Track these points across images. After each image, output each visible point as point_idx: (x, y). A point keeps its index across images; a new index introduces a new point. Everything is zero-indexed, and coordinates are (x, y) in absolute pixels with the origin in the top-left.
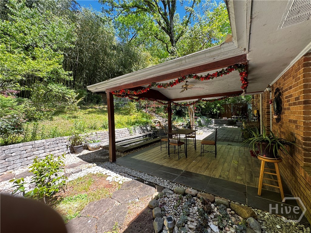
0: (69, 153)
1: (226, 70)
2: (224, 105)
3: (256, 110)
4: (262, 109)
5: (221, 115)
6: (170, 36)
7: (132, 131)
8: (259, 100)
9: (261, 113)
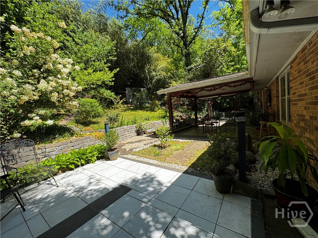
0: (136, 136)
1: (244, 83)
3: (260, 102)
4: (264, 101)
5: (230, 109)
6: (183, 40)
7: (164, 123)
8: (262, 95)
9: (263, 104)
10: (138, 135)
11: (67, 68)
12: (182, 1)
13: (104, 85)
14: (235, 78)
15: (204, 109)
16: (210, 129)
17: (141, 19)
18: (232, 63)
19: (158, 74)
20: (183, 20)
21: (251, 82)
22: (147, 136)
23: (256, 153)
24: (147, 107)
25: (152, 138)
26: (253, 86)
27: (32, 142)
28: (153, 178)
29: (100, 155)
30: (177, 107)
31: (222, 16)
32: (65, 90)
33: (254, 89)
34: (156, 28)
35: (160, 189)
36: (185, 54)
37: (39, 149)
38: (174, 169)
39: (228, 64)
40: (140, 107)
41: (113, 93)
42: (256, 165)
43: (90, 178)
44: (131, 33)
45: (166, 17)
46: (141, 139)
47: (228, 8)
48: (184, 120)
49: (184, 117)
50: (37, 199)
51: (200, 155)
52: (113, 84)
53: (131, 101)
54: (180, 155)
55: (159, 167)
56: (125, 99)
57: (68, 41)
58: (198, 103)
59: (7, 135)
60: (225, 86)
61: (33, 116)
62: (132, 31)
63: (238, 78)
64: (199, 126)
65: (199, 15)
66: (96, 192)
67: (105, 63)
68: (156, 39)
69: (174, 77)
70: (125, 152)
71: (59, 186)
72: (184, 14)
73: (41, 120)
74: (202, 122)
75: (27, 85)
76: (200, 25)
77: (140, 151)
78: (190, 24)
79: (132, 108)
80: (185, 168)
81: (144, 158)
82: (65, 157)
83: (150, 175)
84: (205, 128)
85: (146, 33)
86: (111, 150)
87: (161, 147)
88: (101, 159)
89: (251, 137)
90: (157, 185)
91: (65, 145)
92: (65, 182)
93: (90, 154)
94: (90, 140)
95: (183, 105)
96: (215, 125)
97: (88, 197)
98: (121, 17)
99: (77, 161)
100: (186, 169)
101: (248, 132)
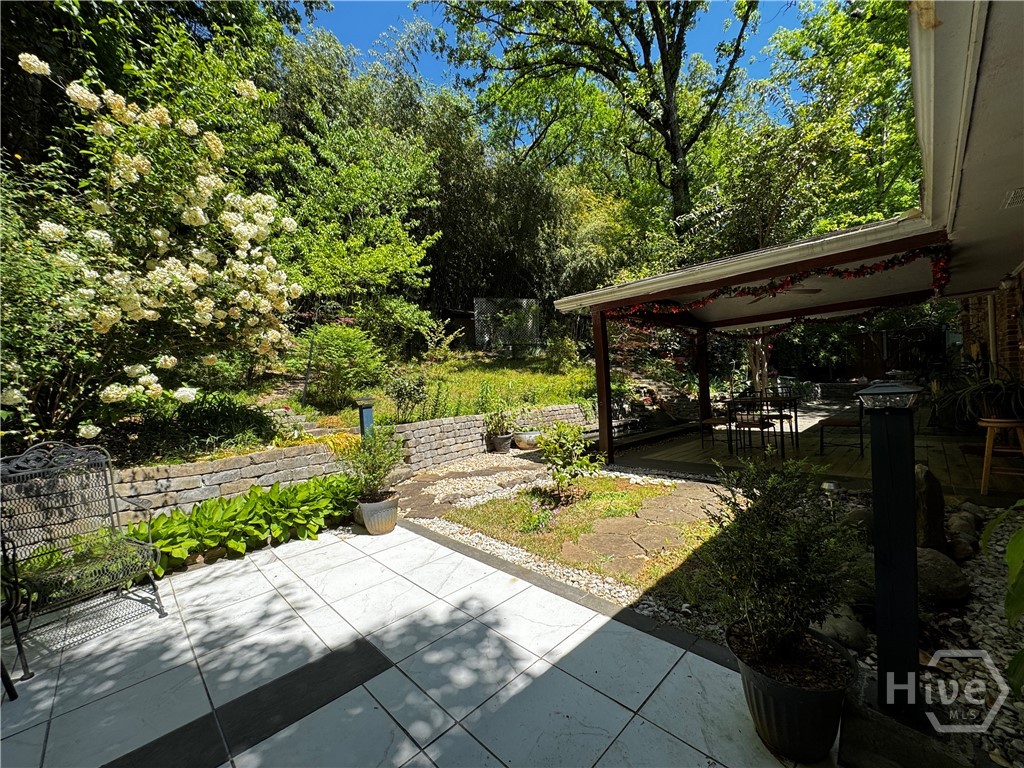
0: (484, 452)
1: (903, 257)
2: (853, 336)
3: (977, 344)
4: (996, 337)
5: (843, 371)
6: (665, 135)
7: (589, 413)
8: (986, 314)
9: (992, 348)
10: (490, 451)
11: (255, 223)
12: (662, 7)
13: (398, 286)
14: (863, 239)
15: (738, 367)
16: (757, 442)
17: (526, 80)
18: (852, 194)
19: (579, 252)
20: (663, 69)
21: (936, 251)
22: (521, 456)
23: (969, 558)
24: (539, 360)
25: (536, 465)
26: (945, 270)
27: (104, 454)
28: (487, 626)
29: (336, 514)
30: (637, 362)
31: (814, 45)
32: (243, 293)
33: (948, 289)
34: (576, 109)
35: (498, 683)
36: (672, 181)
37: (147, 477)
38: (581, 593)
39: (834, 200)
40: (515, 359)
41: (426, 313)
42: (970, 622)
43: (275, 597)
44: (496, 128)
45: (610, 65)
46: (496, 464)
47: (835, 13)
48: (660, 406)
49: (661, 396)
50: (76, 657)
51: (698, 544)
52: (428, 285)
53: (487, 339)
54: (617, 537)
55: (527, 579)
56: (461, 332)
57: (297, 157)
58: (716, 348)
59: (32, 426)
60: (819, 272)
61: (137, 371)
62: (500, 125)
63: (873, 237)
64: (717, 428)
65: (722, 46)
66: (264, 656)
67: (404, 220)
68: (575, 142)
69: (631, 259)
70: (427, 508)
71: (166, 614)
72: (670, 48)
73: (159, 385)
74: (728, 415)
75: (117, 272)
76: (725, 80)
77: (477, 506)
78: (694, 86)
79: (487, 361)
80: (627, 596)
81: (483, 537)
82: (222, 512)
83: (480, 612)
84: (734, 437)
85: (544, 126)
86: (373, 495)
87: (552, 499)
88: (341, 528)
89: (942, 484)
90: (493, 664)
91: (232, 472)
92: (194, 601)
93: (306, 508)
94: (316, 457)
95: (660, 354)
96: (778, 429)
97: (229, 676)
98: (468, 84)
99: (258, 527)
100: (633, 599)
101: (925, 463)
